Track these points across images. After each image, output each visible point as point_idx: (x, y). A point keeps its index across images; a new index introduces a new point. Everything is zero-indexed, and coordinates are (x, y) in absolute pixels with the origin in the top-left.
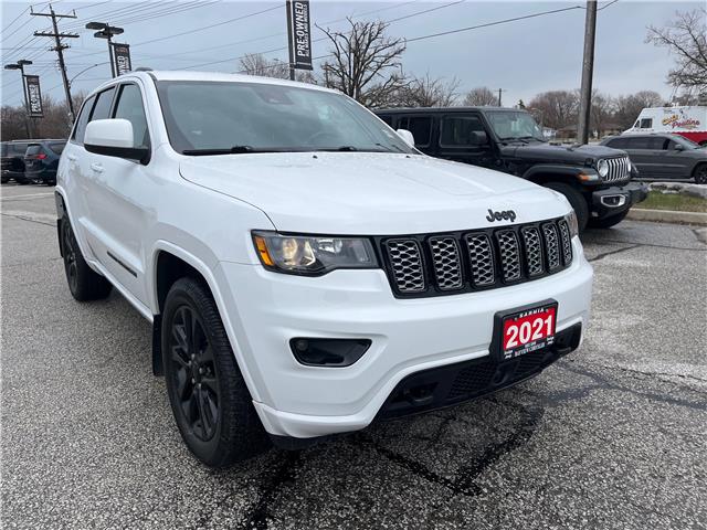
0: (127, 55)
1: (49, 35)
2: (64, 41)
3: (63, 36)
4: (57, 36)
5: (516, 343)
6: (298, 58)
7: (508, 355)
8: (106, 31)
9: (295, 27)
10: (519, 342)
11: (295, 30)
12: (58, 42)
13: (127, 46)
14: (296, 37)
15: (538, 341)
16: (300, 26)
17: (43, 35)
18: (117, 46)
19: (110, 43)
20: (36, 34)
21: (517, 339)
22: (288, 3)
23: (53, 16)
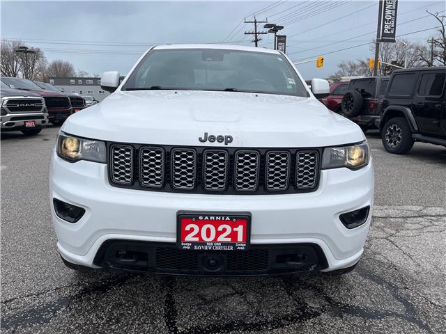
0: (284, 42)
1: (252, 33)
2: (259, 36)
3: (259, 33)
4: (256, 33)
5: (197, 239)
6: (384, 35)
7: (187, 247)
8: (275, 28)
9: (385, 13)
10: (201, 239)
11: (384, 15)
12: (256, 37)
13: (285, 37)
14: (384, 19)
15: (223, 244)
16: (388, 12)
17: (249, 33)
18: (279, 37)
19: (276, 36)
20: (245, 33)
21: (199, 235)
22: (381, 3)
23: (255, 22)
